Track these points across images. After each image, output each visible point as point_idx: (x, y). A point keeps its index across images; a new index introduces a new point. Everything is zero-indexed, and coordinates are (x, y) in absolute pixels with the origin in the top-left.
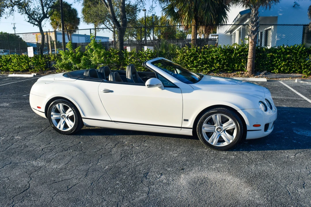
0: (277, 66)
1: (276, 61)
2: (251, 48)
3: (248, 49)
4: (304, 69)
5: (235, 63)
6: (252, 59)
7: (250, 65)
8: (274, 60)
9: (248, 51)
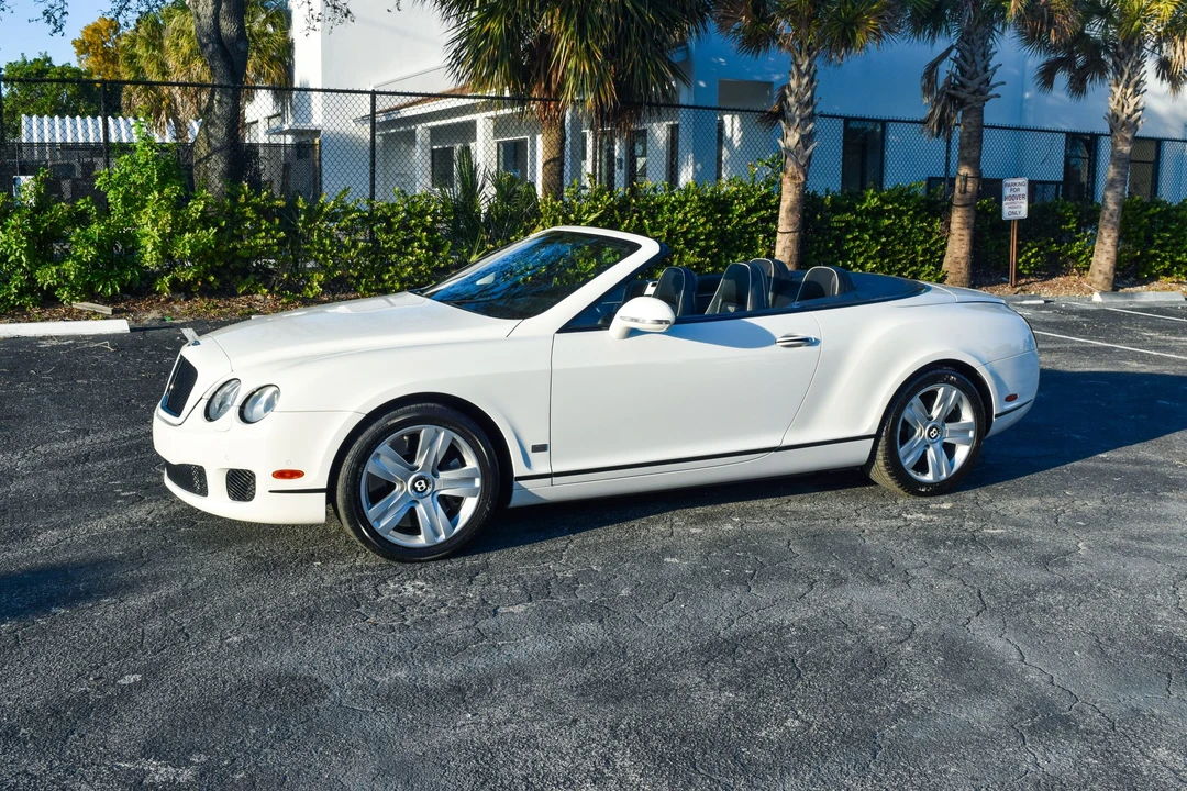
0: (855, 255)
1: (855, 239)
2: (795, 194)
3: (779, 200)
4: (923, 263)
5: (732, 250)
6: (797, 234)
7: (790, 257)
8: (849, 237)
9: (777, 207)
